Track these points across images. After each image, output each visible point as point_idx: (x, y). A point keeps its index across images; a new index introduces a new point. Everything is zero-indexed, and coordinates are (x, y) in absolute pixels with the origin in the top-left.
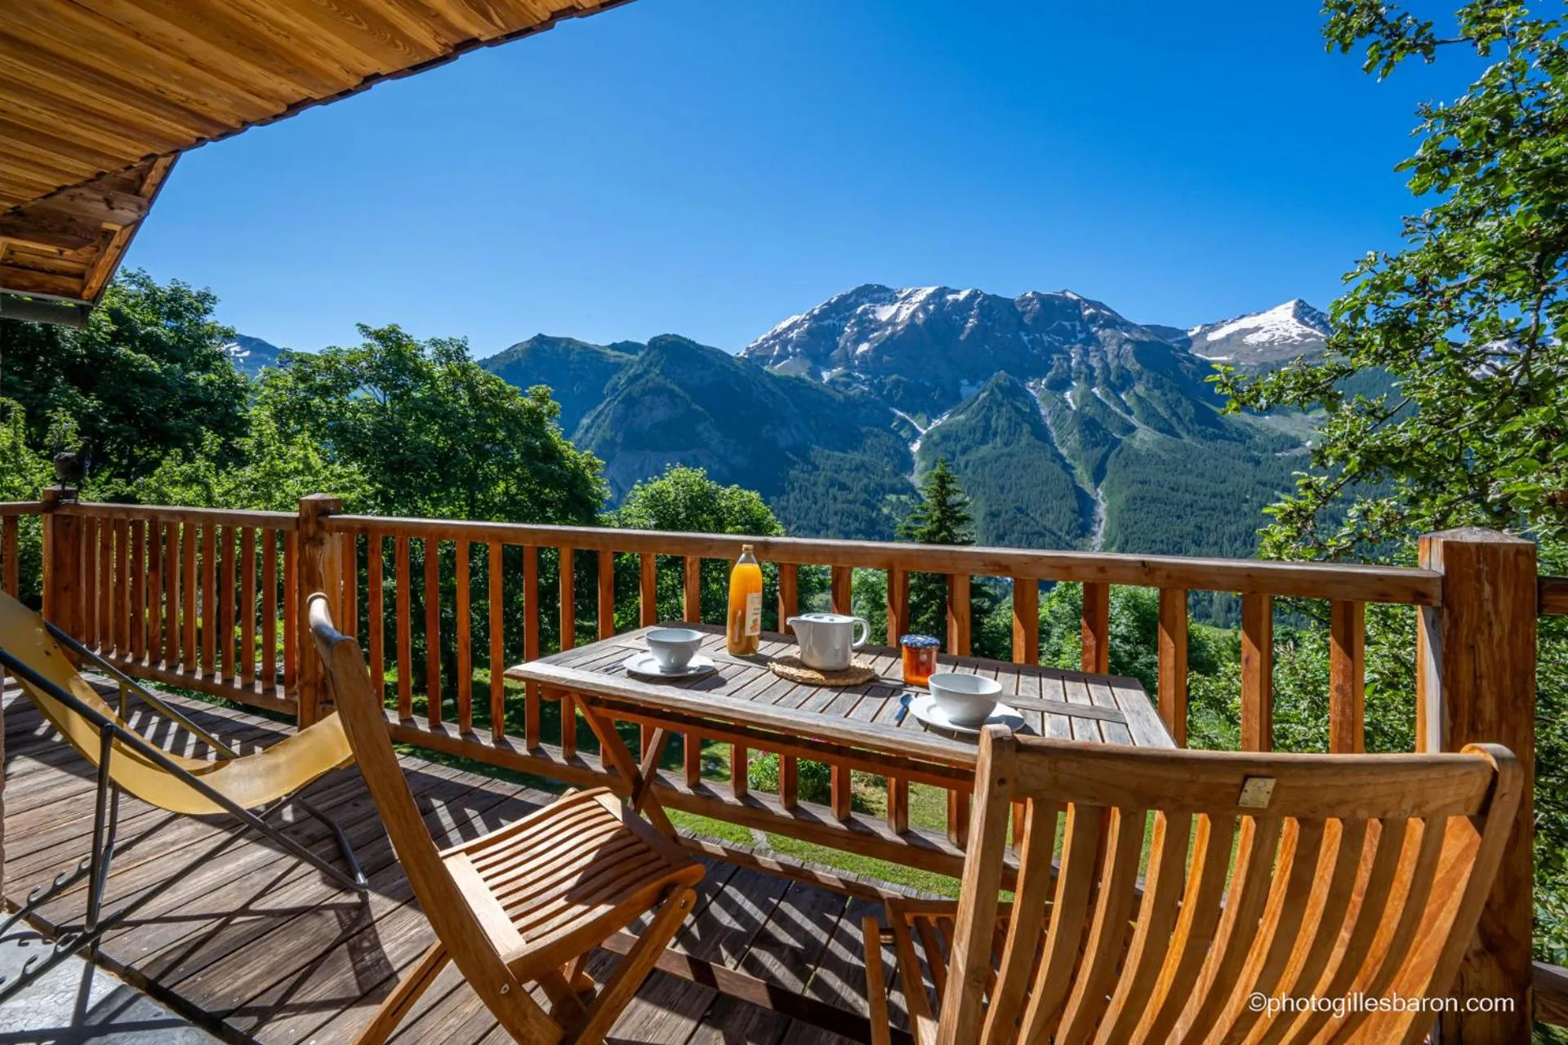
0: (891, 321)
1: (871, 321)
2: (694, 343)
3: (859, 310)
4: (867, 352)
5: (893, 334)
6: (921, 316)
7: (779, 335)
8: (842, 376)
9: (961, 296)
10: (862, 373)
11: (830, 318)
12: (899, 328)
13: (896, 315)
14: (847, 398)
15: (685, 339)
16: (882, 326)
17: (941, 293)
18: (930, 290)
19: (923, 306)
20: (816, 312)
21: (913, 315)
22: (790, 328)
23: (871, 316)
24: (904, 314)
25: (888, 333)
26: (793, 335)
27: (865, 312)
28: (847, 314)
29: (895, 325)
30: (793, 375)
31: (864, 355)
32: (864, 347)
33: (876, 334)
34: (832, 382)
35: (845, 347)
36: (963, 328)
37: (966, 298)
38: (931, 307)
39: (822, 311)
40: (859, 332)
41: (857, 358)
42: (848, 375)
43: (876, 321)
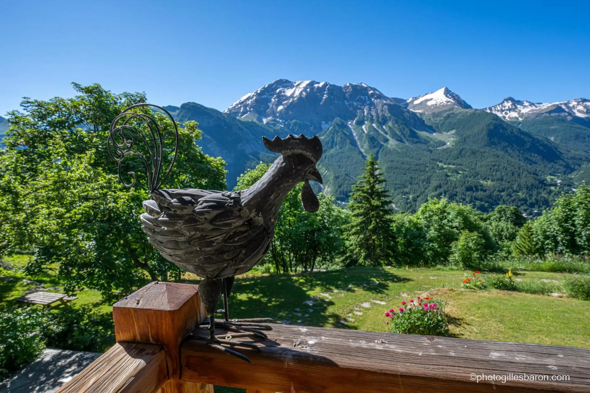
0: (292, 96)
1: (283, 96)
2: (203, 106)
3: (278, 91)
4: (282, 110)
5: (292, 102)
6: (304, 93)
7: (243, 102)
8: (272, 121)
9: (321, 85)
10: (280, 119)
11: (265, 94)
12: (295, 99)
13: (293, 93)
14: (275, 130)
15: (198, 105)
16: (288, 98)
17: (312, 84)
18: (308, 82)
19: (305, 89)
20: (259, 92)
21: (301, 93)
22: (248, 99)
23: (283, 94)
24: (297, 93)
25: (290, 101)
26: (249, 102)
27: (280, 92)
28: (272, 93)
29: (293, 98)
30: (250, 121)
31: (281, 111)
32: (280, 108)
33: (285, 102)
34: (267, 123)
35: (272, 108)
36: (321, 99)
37: (323, 86)
38: (308, 90)
39: (261, 91)
40: (278, 101)
41: (278, 112)
42: (274, 120)
43: (285, 96)
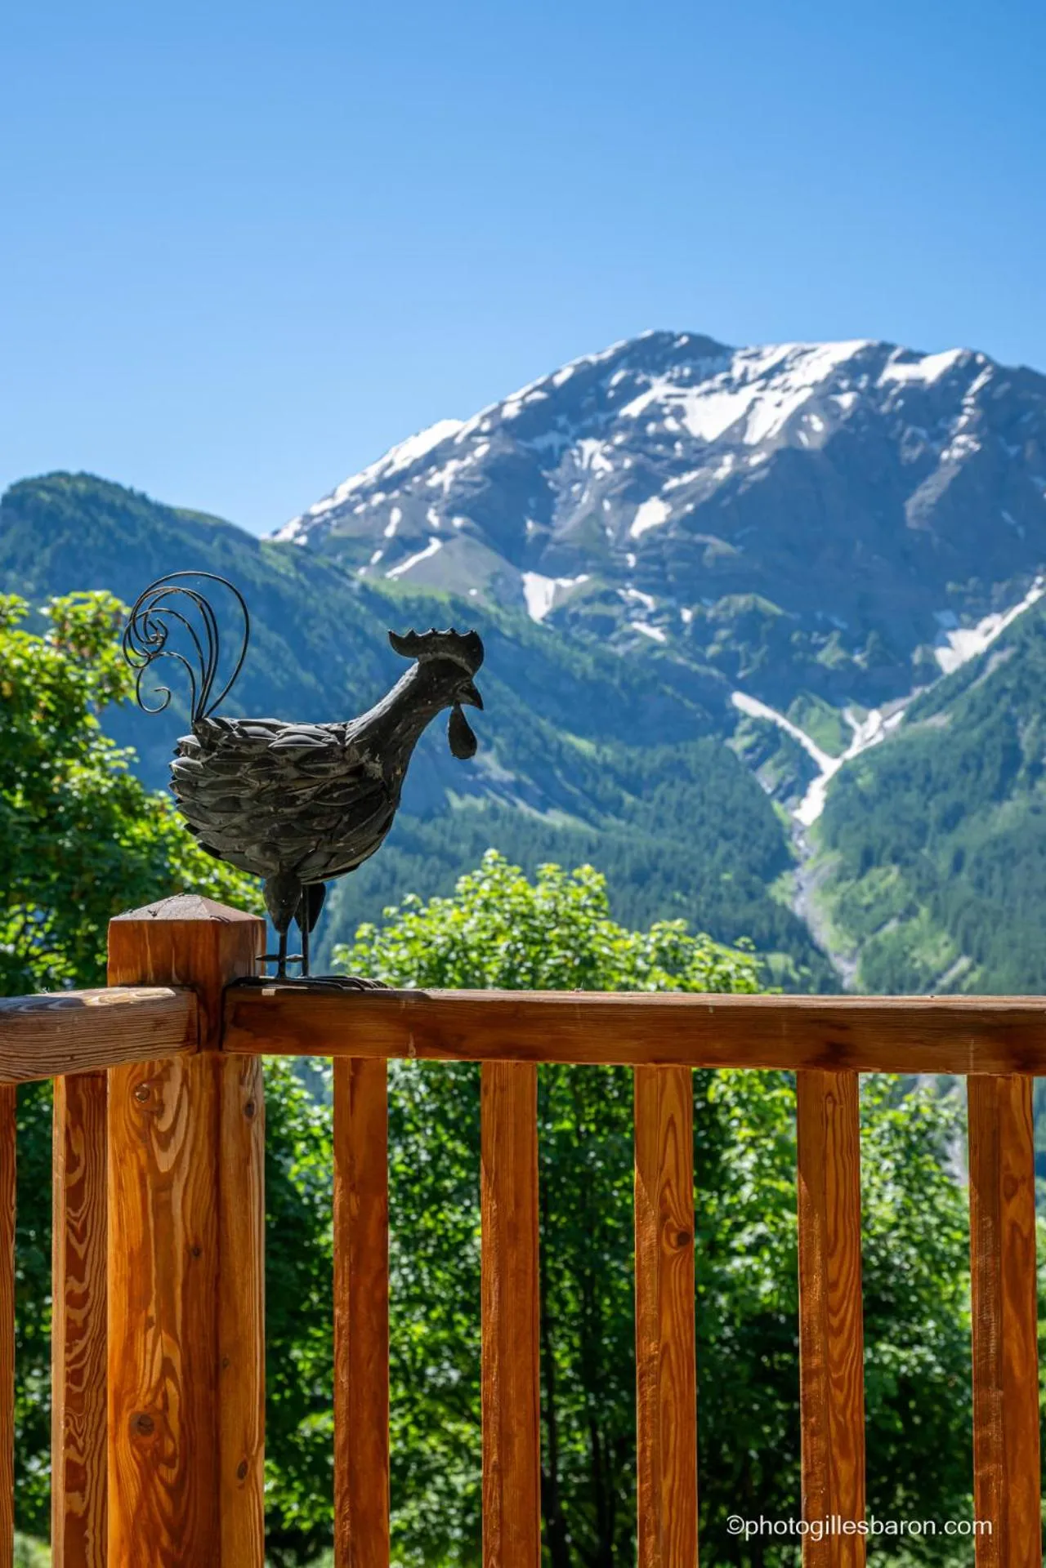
0: (732, 442)
1: (669, 439)
2: (143, 499)
3: (634, 409)
4: (663, 528)
5: (735, 479)
6: (818, 425)
7: (403, 476)
8: (588, 601)
9: (931, 369)
10: (641, 588)
11: (554, 427)
12: (755, 460)
13: (743, 423)
14: (606, 664)
15: (117, 487)
16: (701, 454)
17: (872, 360)
18: (845, 350)
19: (825, 391)
20: (511, 411)
21: (796, 421)
22: (434, 459)
23: (671, 424)
24: (767, 422)
25: (722, 474)
26: (443, 478)
27: (654, 413)
28: (603, 417)
29: (742, 450)
30: (444, 598)
31: (653, 538)
32: (652, 514)
33: (688, 478)
34: (558, 616)
35: (596, 515)
36: (931, 463)
37: (947, 376)
38: (846, 400)
39: (527, 409)
40: (638, 470)
41: (632, 547)
42: (608, 597)
43: (685, 436)
